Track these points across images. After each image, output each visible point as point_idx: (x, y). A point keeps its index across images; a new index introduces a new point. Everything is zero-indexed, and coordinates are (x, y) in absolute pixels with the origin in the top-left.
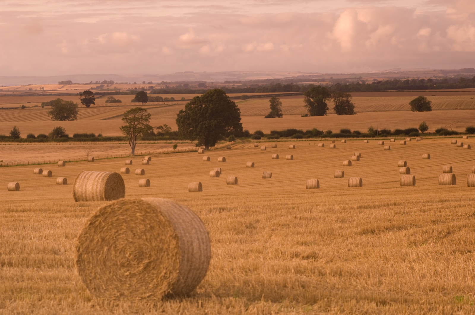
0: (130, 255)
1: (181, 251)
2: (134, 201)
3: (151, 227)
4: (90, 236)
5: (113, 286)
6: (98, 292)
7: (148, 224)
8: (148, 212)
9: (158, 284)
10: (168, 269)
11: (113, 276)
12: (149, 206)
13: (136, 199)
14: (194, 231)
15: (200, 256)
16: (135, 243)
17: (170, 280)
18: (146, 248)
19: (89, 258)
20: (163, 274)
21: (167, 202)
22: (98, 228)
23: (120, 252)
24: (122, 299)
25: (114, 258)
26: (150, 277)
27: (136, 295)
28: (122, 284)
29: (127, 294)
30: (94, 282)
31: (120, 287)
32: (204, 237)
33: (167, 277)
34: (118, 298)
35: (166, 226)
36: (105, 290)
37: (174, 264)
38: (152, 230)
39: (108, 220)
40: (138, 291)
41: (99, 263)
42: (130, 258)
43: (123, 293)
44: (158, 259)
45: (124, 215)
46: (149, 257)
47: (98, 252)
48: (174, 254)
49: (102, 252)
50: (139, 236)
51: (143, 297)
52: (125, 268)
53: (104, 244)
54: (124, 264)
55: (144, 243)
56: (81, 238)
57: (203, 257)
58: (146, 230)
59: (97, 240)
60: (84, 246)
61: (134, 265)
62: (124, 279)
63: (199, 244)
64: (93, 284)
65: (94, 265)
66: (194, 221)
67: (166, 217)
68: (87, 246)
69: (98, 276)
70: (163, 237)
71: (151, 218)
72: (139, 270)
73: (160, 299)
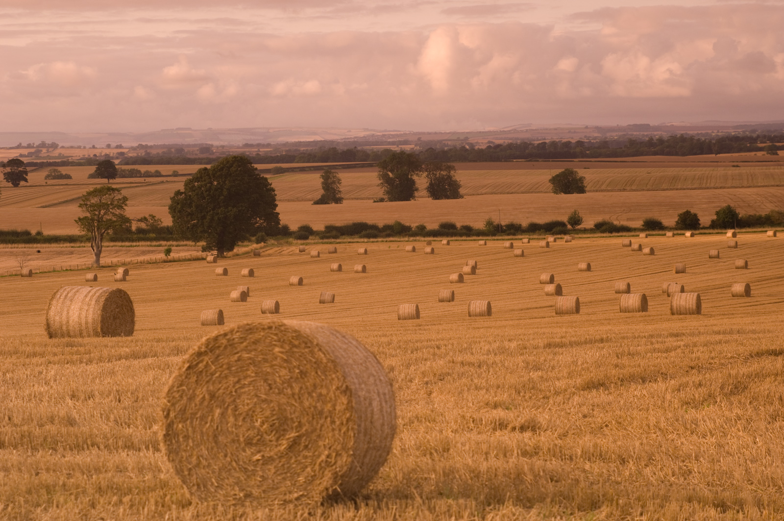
0: (263, 423)
1: (356, 416)
2: (269, 325)
3: (301, 372)
4: (189, 389)
5: (231, 480)
6: (204, 490)
7: (295, 367)
8: (295, 346)
9: (315, 475)
10: (332, 448)
11: (231, 461)
12: (297, 334)
13: (274, 323)
14: (372, 380)
15: (383, 425)
16: (271, 401)
17: (336, 468)
18: (292, 411)
19: (187, 430)
20: (323, 457)
21: (321, 328)
22: (204, 374)
23: (244, 418)
24: (247, 504)
25: (234, 429)
26: (300, 463)
27: (275, 496)
28: (248, 477)
29: (257, 494)
30: (196, 473)
31: (244, 482)
32: (386, 391)
33: (331, 462)
34: (240, 502)
35: (329, 372)
36: (217, 487)
37: (344, 439)
38: (303, 378)
39: (222, 360)
40: (277, 488)
41: (205, 438)
42: (262, 430)
43: (251, 492)
44: (315, 430)
45: (250, 352)
46: (297, 427)
47: (202, 418)
48: (345, 422)
49: (210, 418)
50: (279, 389)
51: (288, 500)
52: (254, 448)
53: (215, 405)
54: (252, 439)
55: (288, 402)
56: (172, 393)
57: (386, 427)
58: (291, 378)
59: (201, 396)
60: (178, 407)
61: (271, 441)
62: (251, 468)
63: (381, 404)
64: (195, 476)
65: (195, 443)
66: (370, 361)
67: (329, 354)
68: (183, 409)
69: (204, 462)
70: (324, 391)
71: (301, 356)
72: (279, 451)
73: (319, 504)
